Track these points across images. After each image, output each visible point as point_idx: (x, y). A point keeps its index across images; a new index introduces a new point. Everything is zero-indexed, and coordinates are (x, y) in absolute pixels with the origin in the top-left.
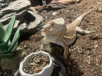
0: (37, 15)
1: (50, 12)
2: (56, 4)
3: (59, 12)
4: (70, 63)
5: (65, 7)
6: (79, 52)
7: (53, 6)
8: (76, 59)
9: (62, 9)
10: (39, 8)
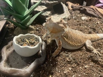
0: (67, 11)
1: (82, 14)
2: (93, 10)
3: (89, 19)
4: (51, 60)
5: (101, 18)
6: (66, 59)
7: (89, 10)
8: (59, 62)
9: (96, 18)
10: (75, 7)
